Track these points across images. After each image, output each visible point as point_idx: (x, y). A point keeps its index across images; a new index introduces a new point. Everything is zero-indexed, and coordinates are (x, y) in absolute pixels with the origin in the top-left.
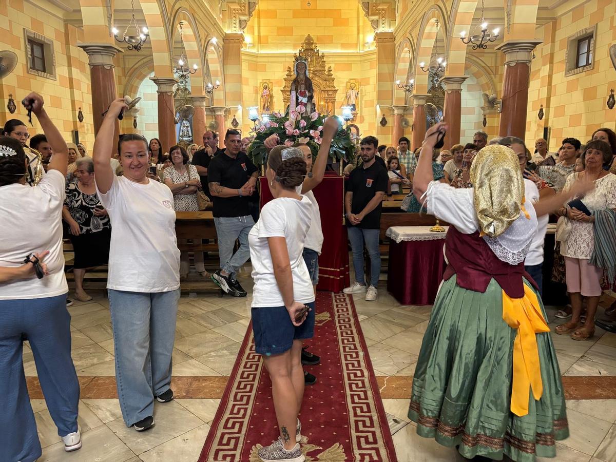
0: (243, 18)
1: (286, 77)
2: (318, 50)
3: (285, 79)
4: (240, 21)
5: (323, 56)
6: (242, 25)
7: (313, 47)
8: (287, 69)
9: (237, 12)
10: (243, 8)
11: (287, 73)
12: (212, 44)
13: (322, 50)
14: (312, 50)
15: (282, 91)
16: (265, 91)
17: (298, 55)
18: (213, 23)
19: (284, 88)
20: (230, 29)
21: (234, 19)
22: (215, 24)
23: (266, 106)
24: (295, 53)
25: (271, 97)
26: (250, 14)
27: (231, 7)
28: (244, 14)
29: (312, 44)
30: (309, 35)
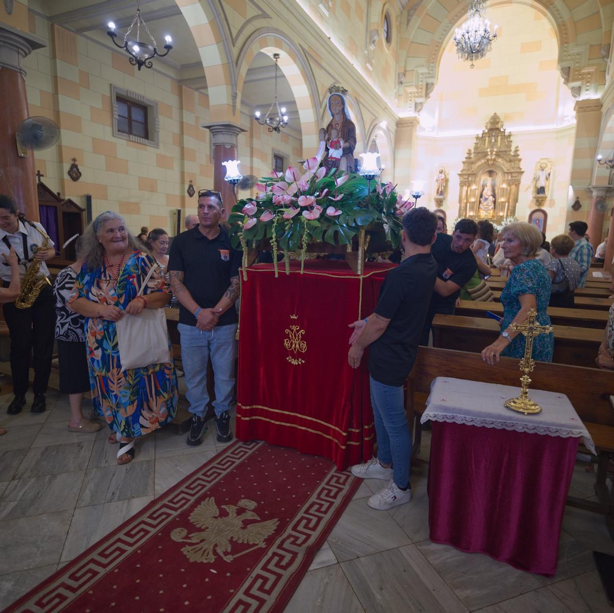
0: (419, 100)
1: (465, 160)
2: (505, 130)
3: (464, 163)
4: (416, 104)
5: (510, 136)
6: (418, 107)
7: (499, 126)
8: (467, 152)
9: (413, 95)
10: (420, 90)
11: (466, 155)
12: (381, 128)
13: (508, 129)
14: (498, 129)
15: (459, 175)
16: (440, 175)
17: (481, 136)
18: (384, 108)
19: (461, 171)
20: (406, 113)
21: (410, 102)
22: (386, 108)
23: (440, 190)
24: (477, 135)
25: (446, 181)
26: (427, 95)
27: (408, 91)
28: (421, 96)
29: (498, 123)
30: (495, 113)
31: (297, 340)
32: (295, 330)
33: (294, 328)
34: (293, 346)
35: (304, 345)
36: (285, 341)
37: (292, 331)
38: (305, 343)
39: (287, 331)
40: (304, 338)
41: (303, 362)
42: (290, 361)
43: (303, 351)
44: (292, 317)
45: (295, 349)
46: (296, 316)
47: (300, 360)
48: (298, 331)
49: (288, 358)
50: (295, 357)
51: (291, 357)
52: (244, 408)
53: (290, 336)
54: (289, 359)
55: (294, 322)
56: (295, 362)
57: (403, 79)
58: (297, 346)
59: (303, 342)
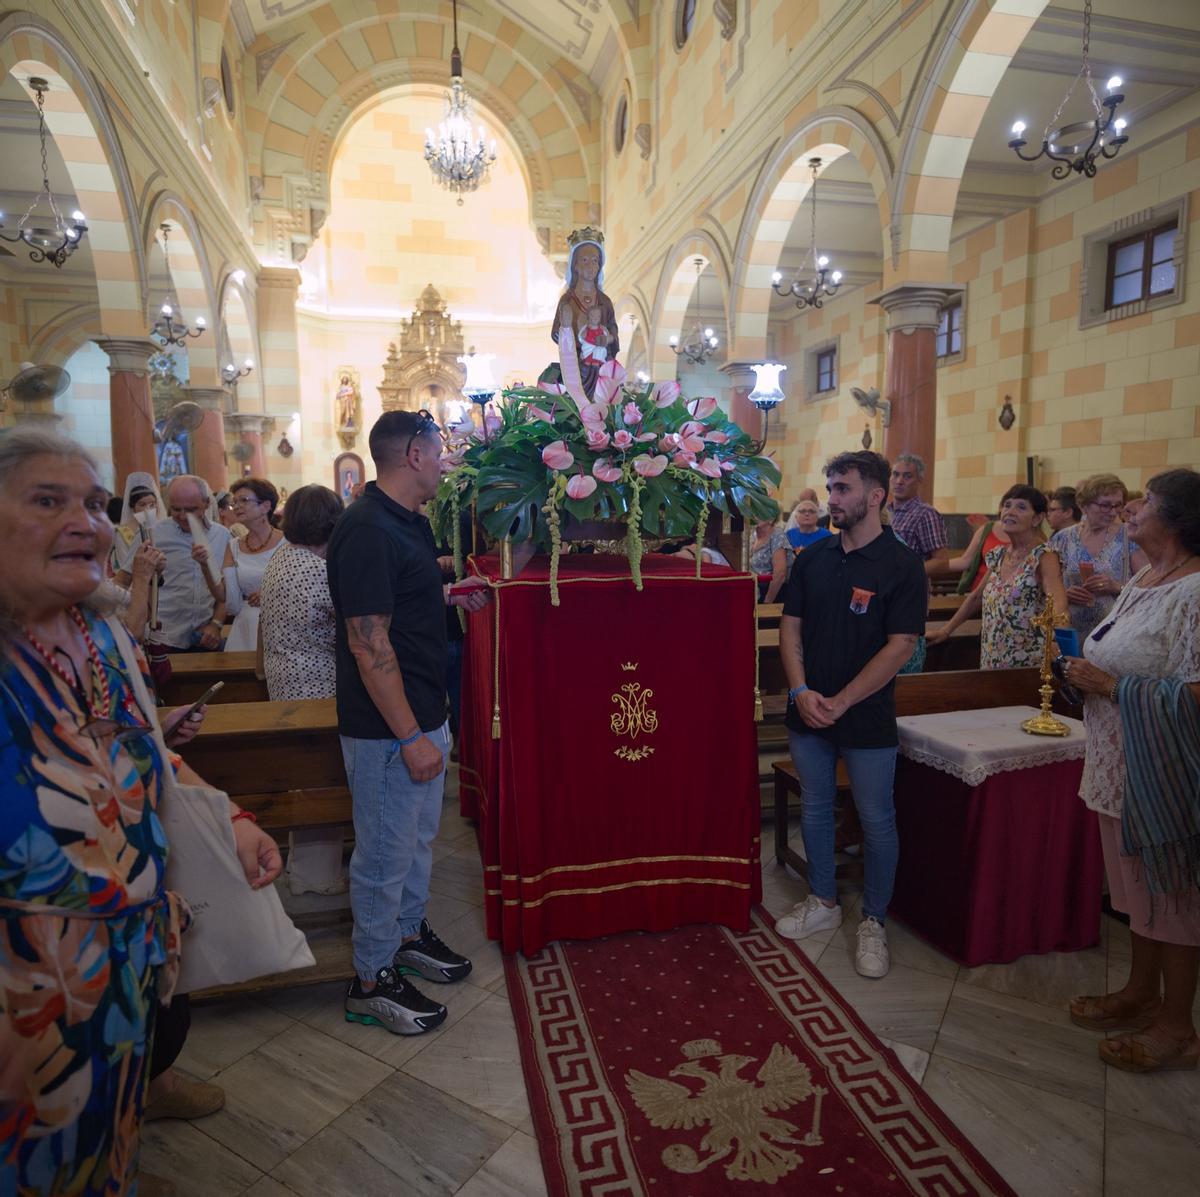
0: (299, 239)
1: (387, 362)
2: (449, 316)
3: (386, 367)
4: (293, 244)
5: (458, 327)
6: (297, 251)
7: (439, 307)
8: (388, 347)
9: (286, 225)
10: (299, 219)
11: (389, 354)
12: (235, 284)
13: (455, 313)
14: (438, 313)
15: (380, 389)
16: (345, 387)
17: (409, 321)
18: (236, 241)
19: (383, 383)
20: (274, 259)
21: (280, 239)
22: (241, 244)
23: (348, 416)
24: (404, 319)
25: (357, 398)
26: (314, 233)
27: (274, 216)
28: (301, 232)
29: (436, 302)
30: (430, 285)
31: (637, 712)
32: (632, 691)
33: (631, 688)
34: (631, 724)
35: (653, 719)
36: (613, 717)
37: (626, 695)
38: (654, 713)
39: (616, 698)
40: (651, 704)
41: (651, 750)
42: (622, 756)
43: (651, 731)
44: (625, 668)
45: (634, 730)
46: (633, 664)
47: (645, 748)
48: (638, 694)
49: (617, 752)
50: (635, 745)
51: (625, 748)
52: (529, 880)
53: (622, 705)
54: (621, 752)
55: (630, 677)
56: (634, 756)
57: (259, 190)
58: (639, 722)
59: (650, 714)
